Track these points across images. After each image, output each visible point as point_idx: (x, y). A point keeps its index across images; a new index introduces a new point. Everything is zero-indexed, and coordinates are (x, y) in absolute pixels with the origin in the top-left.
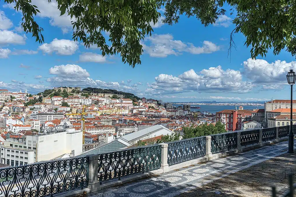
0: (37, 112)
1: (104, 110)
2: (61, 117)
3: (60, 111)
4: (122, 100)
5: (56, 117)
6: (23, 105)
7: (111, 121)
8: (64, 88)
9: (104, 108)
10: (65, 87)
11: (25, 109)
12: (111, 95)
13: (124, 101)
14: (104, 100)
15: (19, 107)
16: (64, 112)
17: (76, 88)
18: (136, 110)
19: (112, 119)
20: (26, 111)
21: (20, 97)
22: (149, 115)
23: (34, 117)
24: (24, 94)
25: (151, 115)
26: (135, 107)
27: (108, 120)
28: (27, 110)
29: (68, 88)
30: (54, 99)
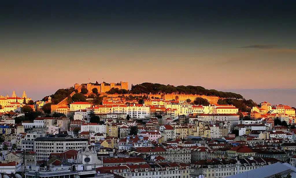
0: (34, 136)
1: (175, 130)
2: (81, 146)
3: (84, 133)
4: (216, 107)
5: (72, 146)
6: (13, 122)
7: (189, 153)
8: (95, 84)
9: (176, 126)
10: (97, 84)
11: (15, 129)
12: (193, 98)
13: (221, 110)
14: (176, 110)
15: (5, 125)
16: (92, 135)
17: (118, 84)
18: (245, 129)
19: (192, 149)
20: (18, 133)
21: (10, 105)
22: (274, 139)
23: (27, 145)
24: (20, 98)
25: (278, 139)
26: (245, 122)
27: (183, 152)
28: (20, 130)
29: (102, 85)
30: (74, 107)
